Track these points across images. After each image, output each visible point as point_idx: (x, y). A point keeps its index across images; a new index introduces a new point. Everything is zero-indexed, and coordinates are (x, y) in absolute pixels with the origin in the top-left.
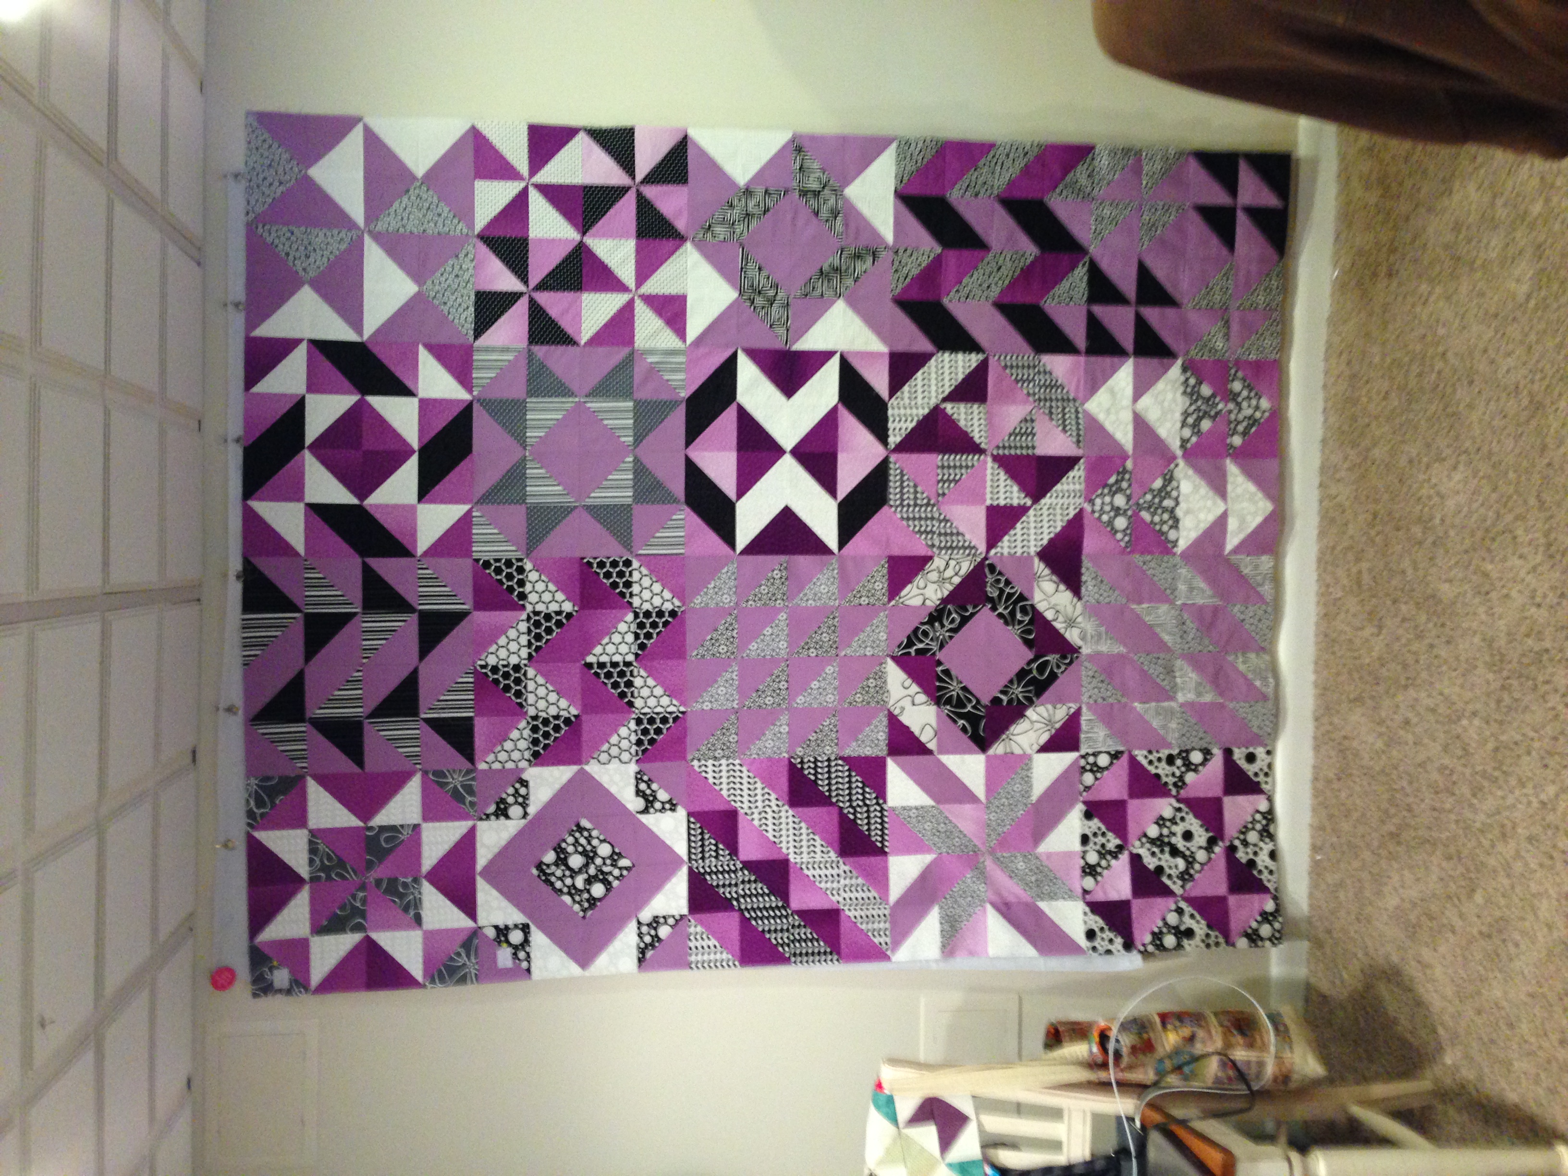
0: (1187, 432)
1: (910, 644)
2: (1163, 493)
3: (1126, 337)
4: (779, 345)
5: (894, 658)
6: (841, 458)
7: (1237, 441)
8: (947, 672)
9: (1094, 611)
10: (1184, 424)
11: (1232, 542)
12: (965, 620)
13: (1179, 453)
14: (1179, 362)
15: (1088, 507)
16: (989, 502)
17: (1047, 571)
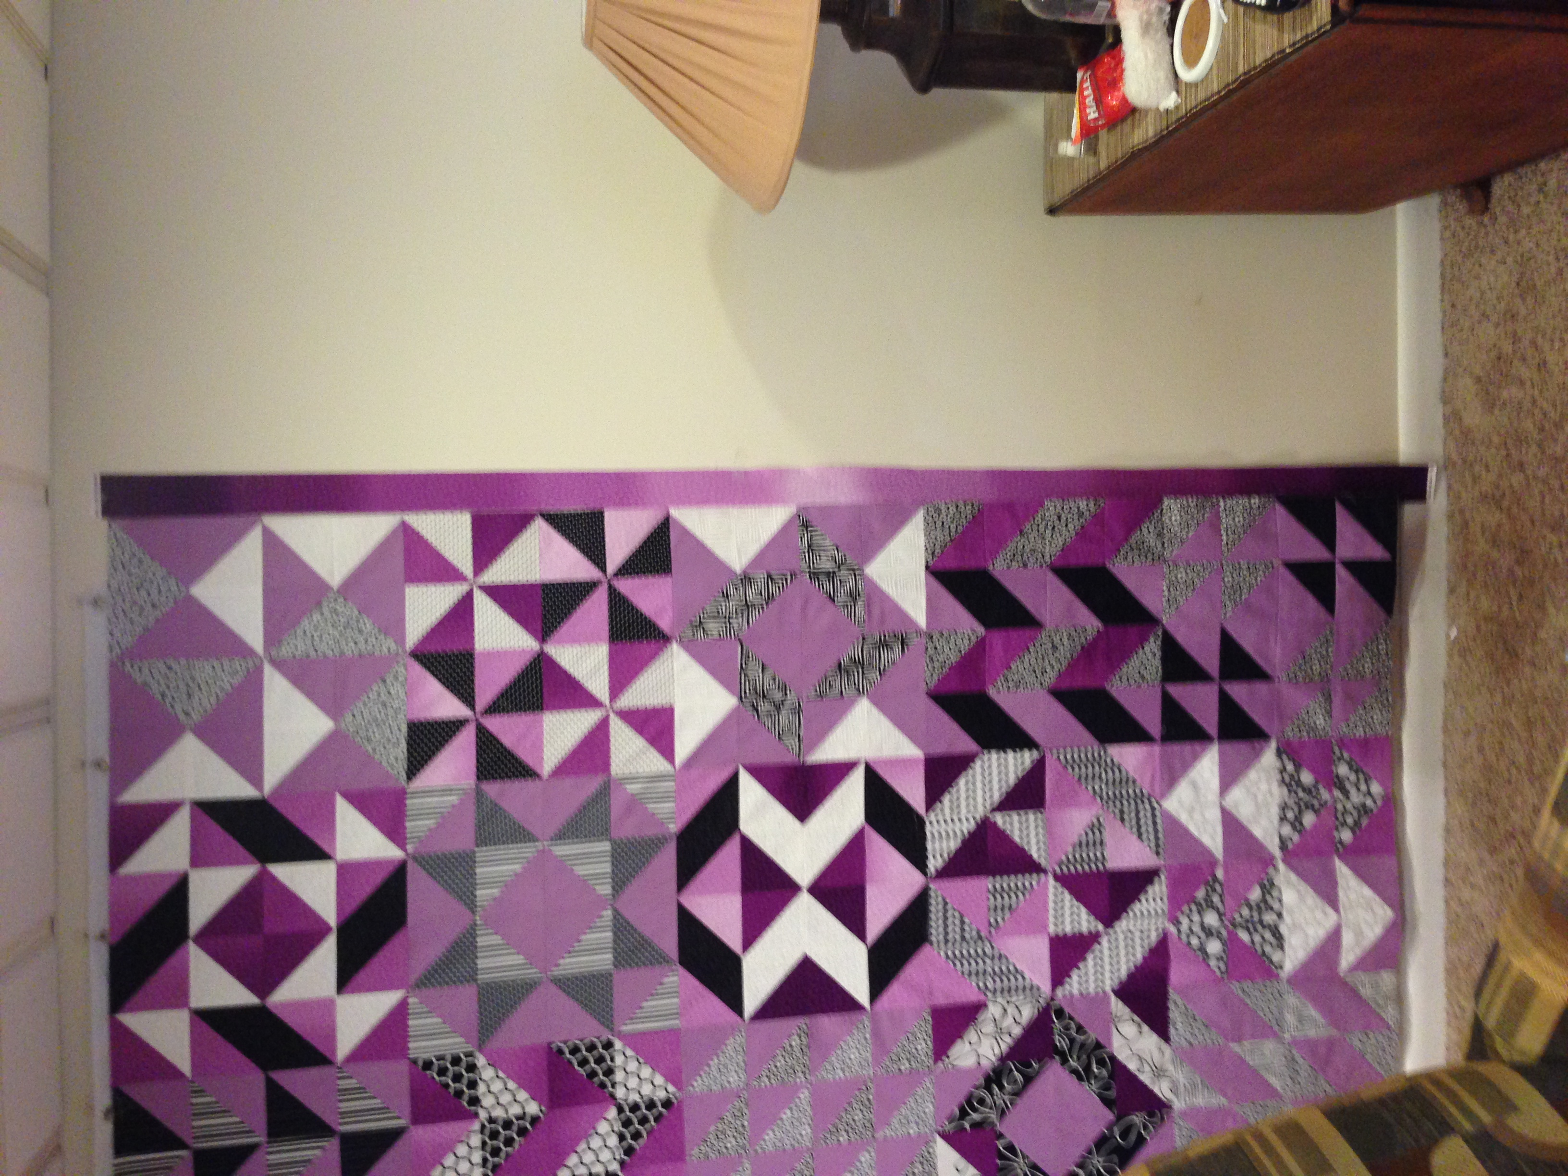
0: (1287, 830)
1: (963, 1114)
2: (1264, 905)
3: (1209, 720)
4: (789, 758)
5: (945, 1137)
6: (871, 892)
7: (1346, 836)
8: (1011, 1148)
9: (1186, 1057)
10: (1283, 819)
11: (1347, 958)
12: (1028, 1080)
13: (1277, 853)
14: (1273, 745)
15: (1172, 929)
16: (1052, 929)
17: (1127, 1010)
